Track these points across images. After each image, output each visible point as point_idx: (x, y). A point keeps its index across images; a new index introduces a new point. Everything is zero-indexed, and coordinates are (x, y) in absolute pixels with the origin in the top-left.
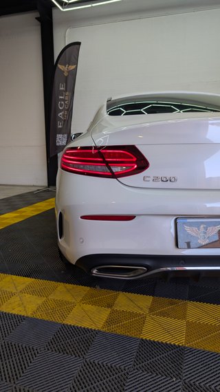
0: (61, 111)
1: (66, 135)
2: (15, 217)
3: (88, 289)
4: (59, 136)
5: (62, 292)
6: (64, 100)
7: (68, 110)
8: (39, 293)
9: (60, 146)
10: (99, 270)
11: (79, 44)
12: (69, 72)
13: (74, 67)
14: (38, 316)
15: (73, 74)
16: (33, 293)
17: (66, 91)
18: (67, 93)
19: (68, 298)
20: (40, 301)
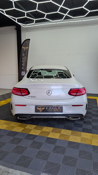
0: (23, 63)
1: (25, 72)
2: (5, 102)
3: (20, 123)
4: (22, 72)
5: (13, 124)
6: (24, 59)
7: (25, 63)
8: (7, 124)
9: (22, 76)
10: (19, 118)
11: (29, 39)
12: (26, 49)
13: (28, 48)
14: (6, 129)
15: (28, 50)
16: (6, 124)
17: (25, 56)
18: (25, 57)
19: (14, 125)
20: (7, 126)
